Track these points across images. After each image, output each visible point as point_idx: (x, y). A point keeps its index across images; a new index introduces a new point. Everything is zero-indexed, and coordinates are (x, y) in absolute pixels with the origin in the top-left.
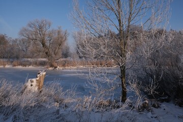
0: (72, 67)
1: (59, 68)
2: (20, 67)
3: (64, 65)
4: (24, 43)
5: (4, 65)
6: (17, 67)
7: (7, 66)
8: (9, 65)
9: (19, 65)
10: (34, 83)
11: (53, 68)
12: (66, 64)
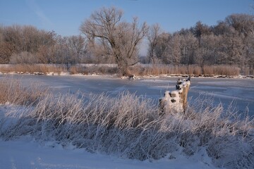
0: (153, 77)
1: (136, 77)
2: (80, 75)
3: (141, 74)
4: (74, 43)
5: (59, 72)
6: (75, 75)
7: (63, 74)
8: (65, 72)
9: (79, 72)
10: (177, 98)
11: (128, 77)
12: (145, 72)
